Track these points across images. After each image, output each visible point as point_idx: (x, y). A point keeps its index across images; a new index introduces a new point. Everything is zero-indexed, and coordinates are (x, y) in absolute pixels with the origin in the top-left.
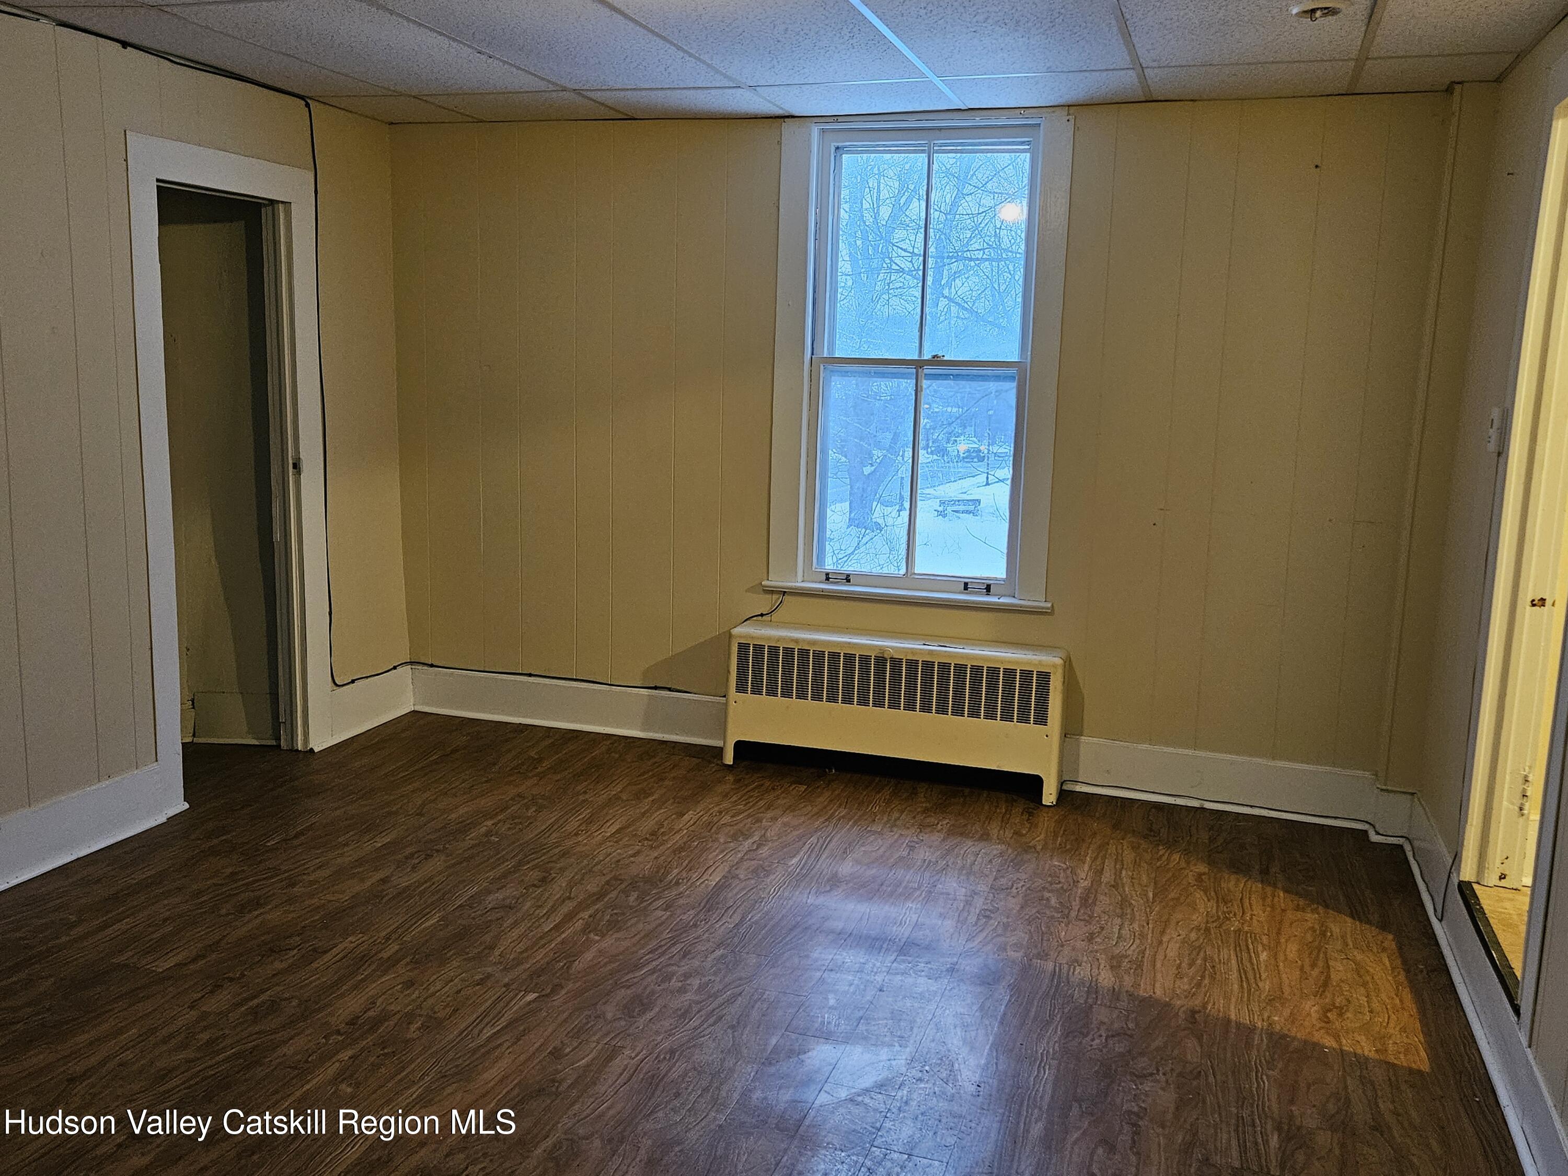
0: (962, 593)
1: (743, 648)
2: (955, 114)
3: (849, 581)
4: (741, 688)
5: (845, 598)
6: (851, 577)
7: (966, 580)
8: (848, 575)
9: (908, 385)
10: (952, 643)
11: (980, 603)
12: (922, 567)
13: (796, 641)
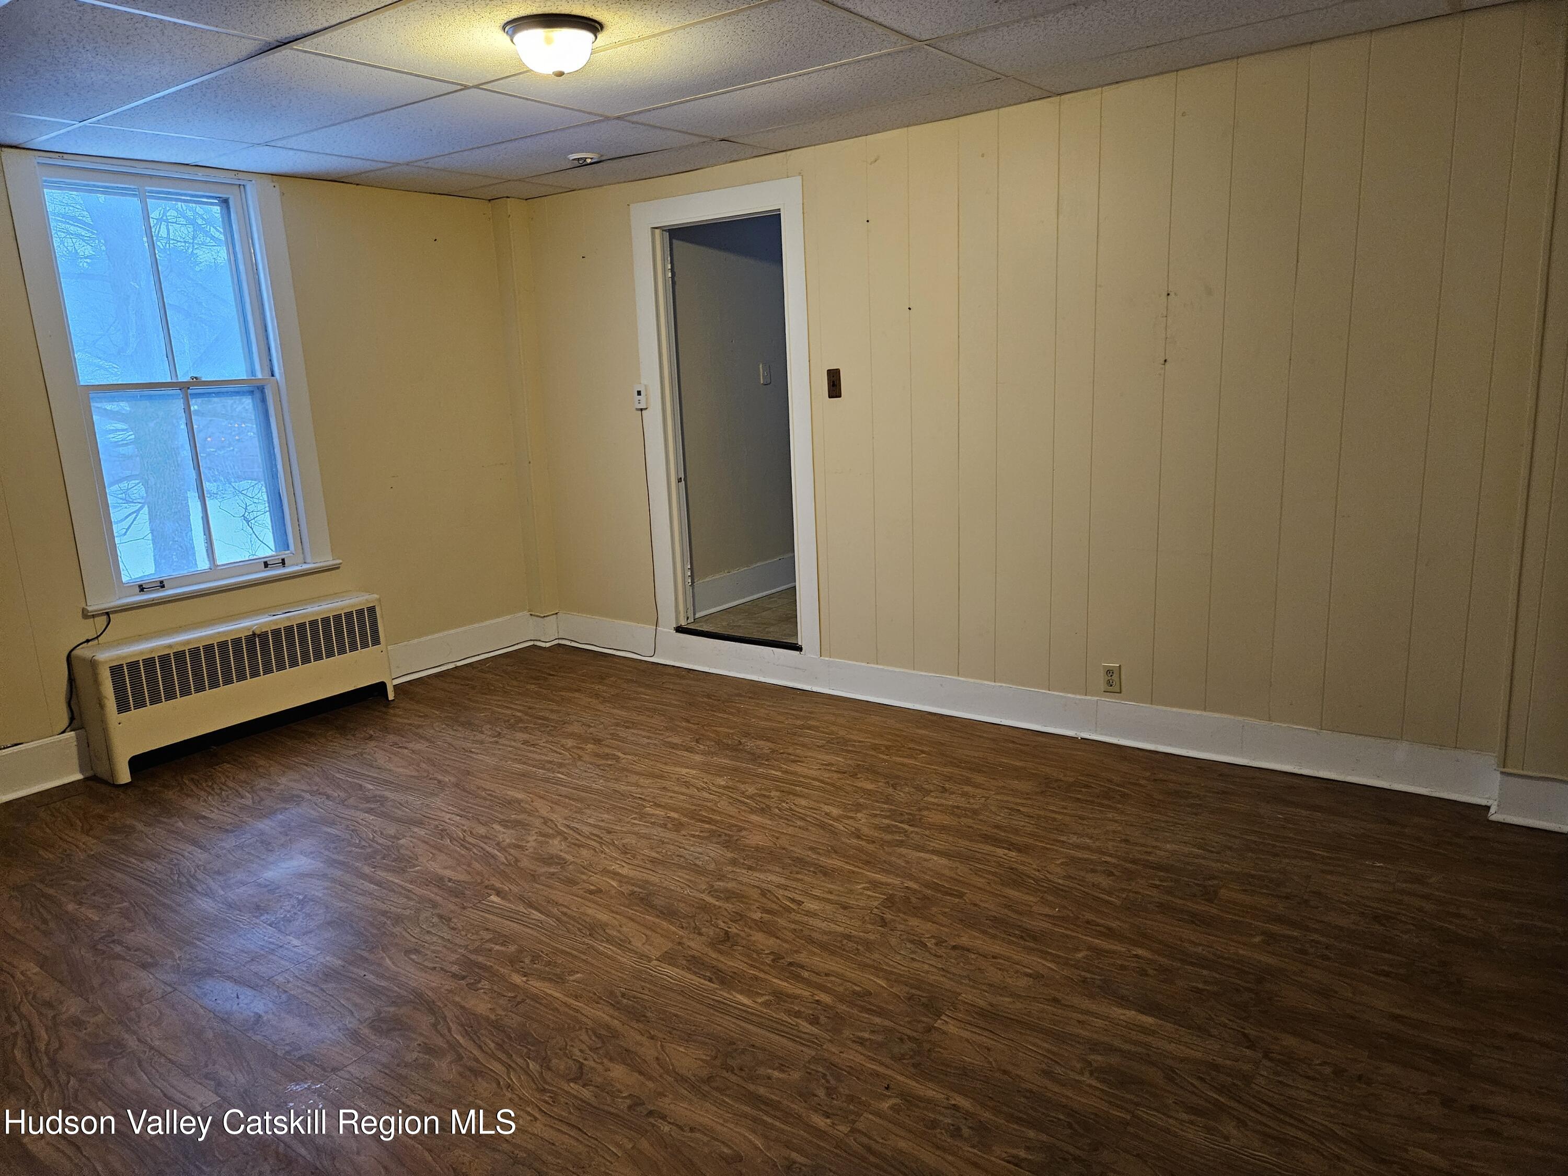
0: (263, 571)
1: (116, 671)
2: (182, 167)
3: (163, 587)
4: (123, 707)
5: (165, 603)
6: (165, 583)
7: (265, 560)
8: (162, 582)
9: (179, 404)
10: (298, 606)
11: (280, 575)
12: (222, 559)
13: (170, 646)
